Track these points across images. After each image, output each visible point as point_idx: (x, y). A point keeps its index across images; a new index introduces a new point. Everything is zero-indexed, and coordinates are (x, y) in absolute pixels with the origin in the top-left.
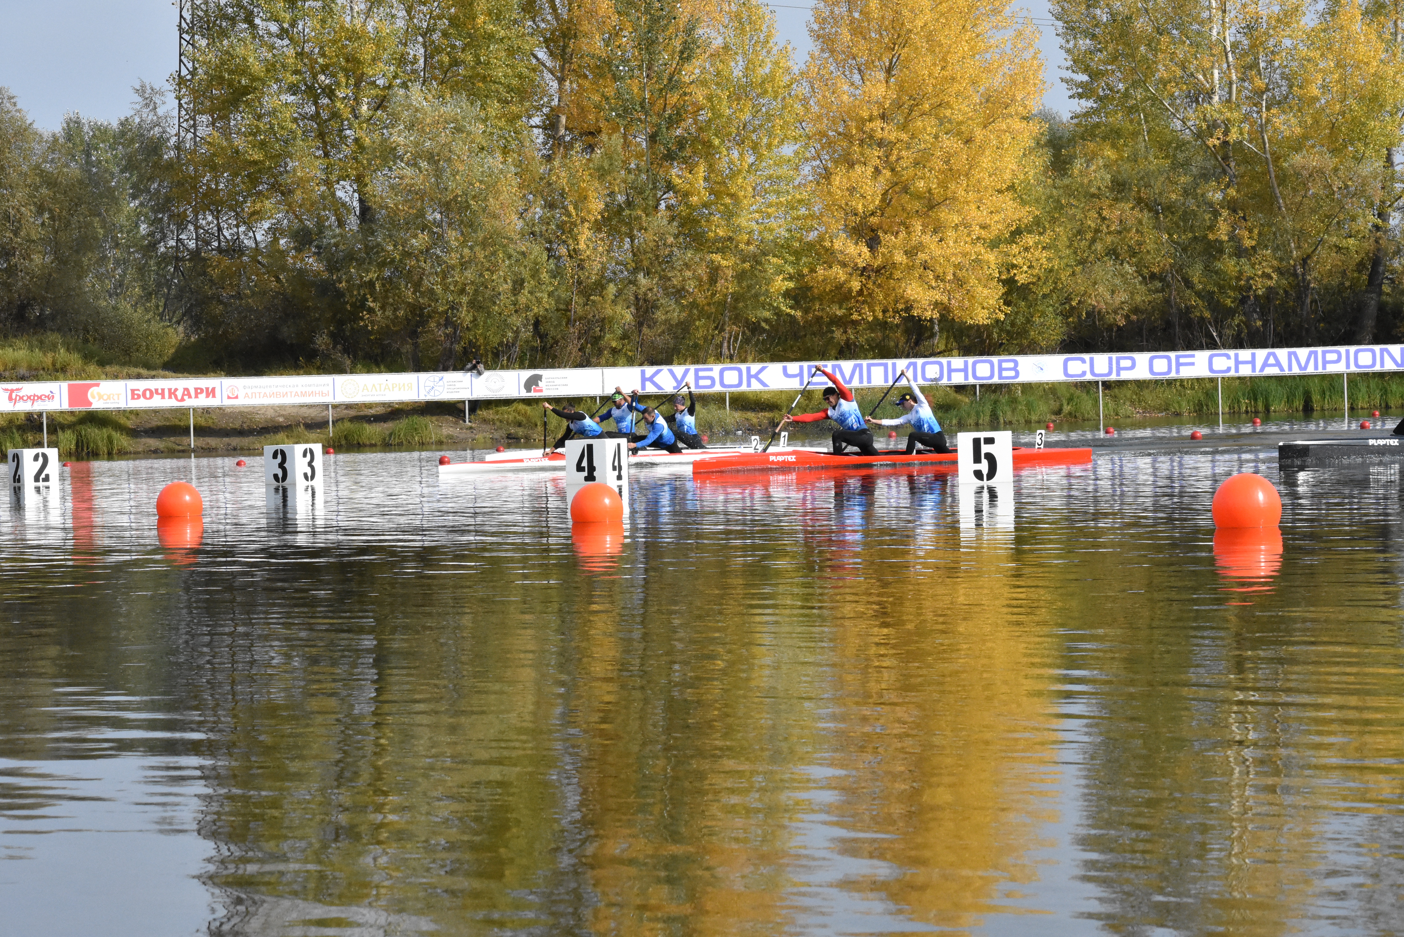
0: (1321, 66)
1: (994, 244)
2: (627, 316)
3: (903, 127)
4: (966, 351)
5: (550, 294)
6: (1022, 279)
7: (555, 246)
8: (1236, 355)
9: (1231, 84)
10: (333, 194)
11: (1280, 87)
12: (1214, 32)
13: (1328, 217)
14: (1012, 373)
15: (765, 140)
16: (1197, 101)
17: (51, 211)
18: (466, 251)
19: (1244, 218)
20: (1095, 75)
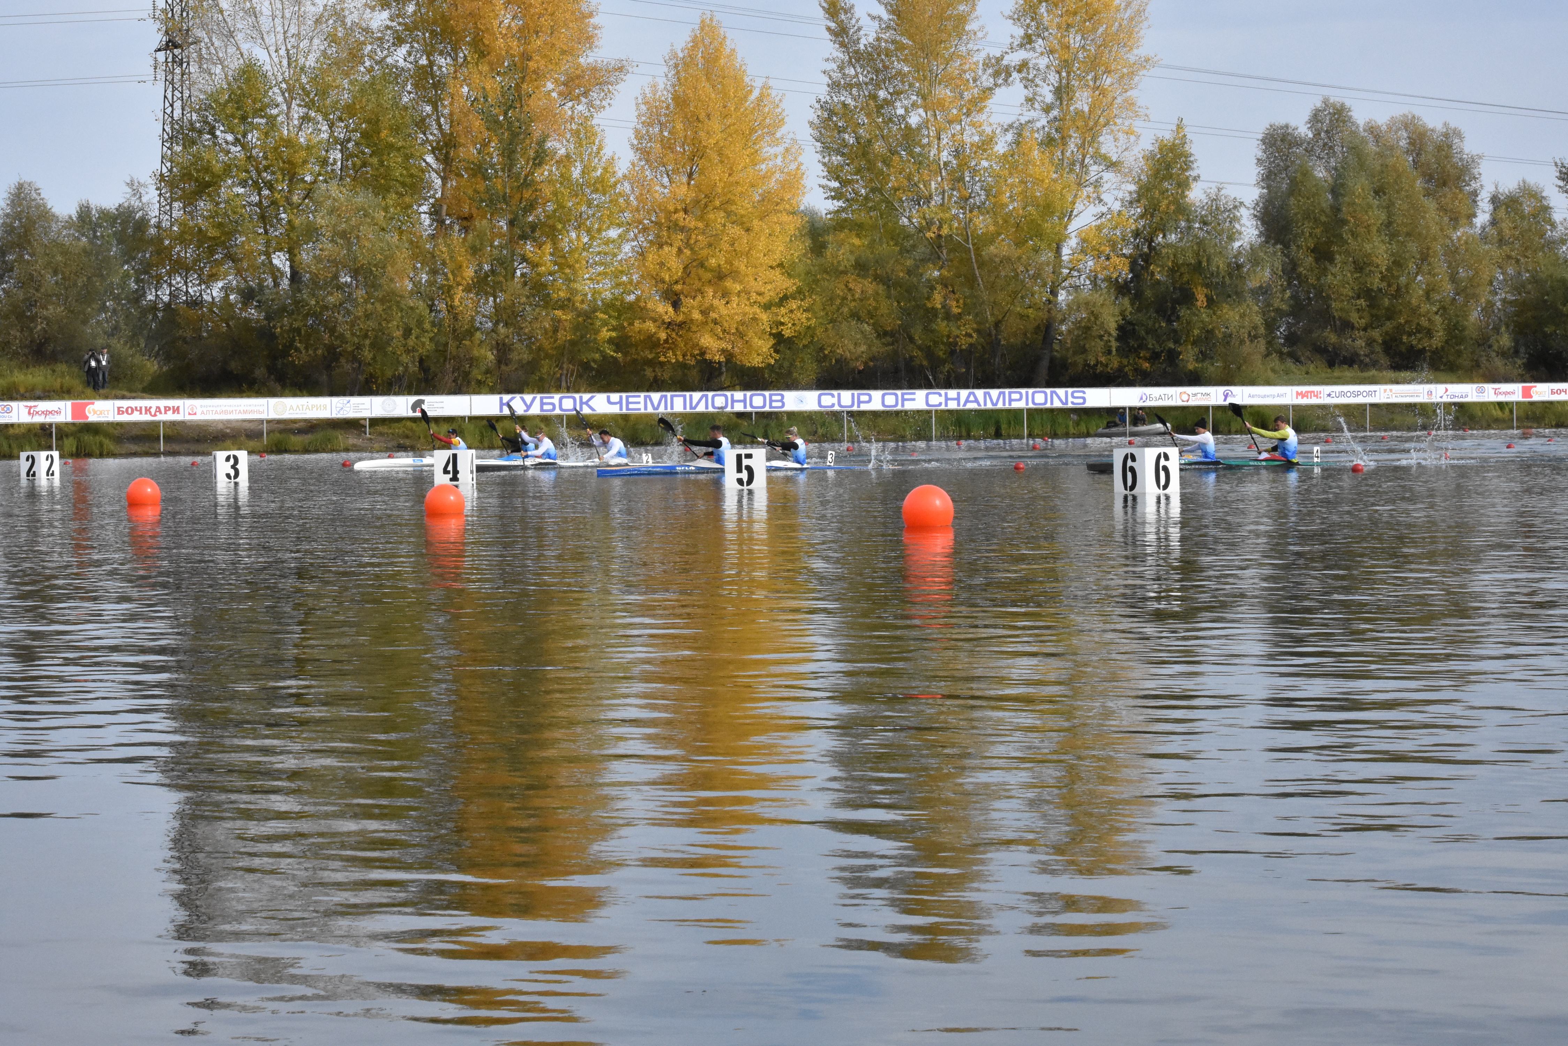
0: (1010, 181)
1: (767, 307)
2: (490, 356)
3: (701, 218)
4: (746, 387)
5: (431, 339)
6: (787, 333)
7: (436, 302)
8: (946, 394)
9: (944, 192)
10: (271, 263)
11: (979, 195)
12: (932, 154)
13: (1014, 292)
14: (780, 404)
15: (596, 226)
16: (919, 204)
17: (63, 273)
18: (369, 306)
19: (953, 292)
20: (844, 183)
